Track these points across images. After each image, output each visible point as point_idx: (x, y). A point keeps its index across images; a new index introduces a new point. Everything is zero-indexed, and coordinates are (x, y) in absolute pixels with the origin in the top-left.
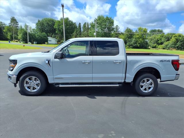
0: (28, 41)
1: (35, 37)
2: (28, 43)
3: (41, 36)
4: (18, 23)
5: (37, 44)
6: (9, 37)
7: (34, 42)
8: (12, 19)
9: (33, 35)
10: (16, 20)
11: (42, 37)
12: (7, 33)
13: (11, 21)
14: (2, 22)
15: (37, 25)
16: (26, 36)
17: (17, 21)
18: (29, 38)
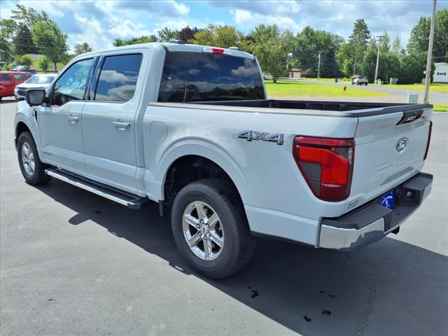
0: (376, 75)
1: (397, 64)
2: (375, 81)
3: (415, 61)
4: (369, 32)
5: (399, 83)
6: (345, 71)
7: (391, 79)
8: (357, 26)
9: (392, 60)
10: (366, 27)
11: (417, 64)
12: (342, 61)
13: (355, 31)
14: (337, 37)
15: (415, 33)
16: (372, 63)
17: (369, 29)
18: (379, 70)
